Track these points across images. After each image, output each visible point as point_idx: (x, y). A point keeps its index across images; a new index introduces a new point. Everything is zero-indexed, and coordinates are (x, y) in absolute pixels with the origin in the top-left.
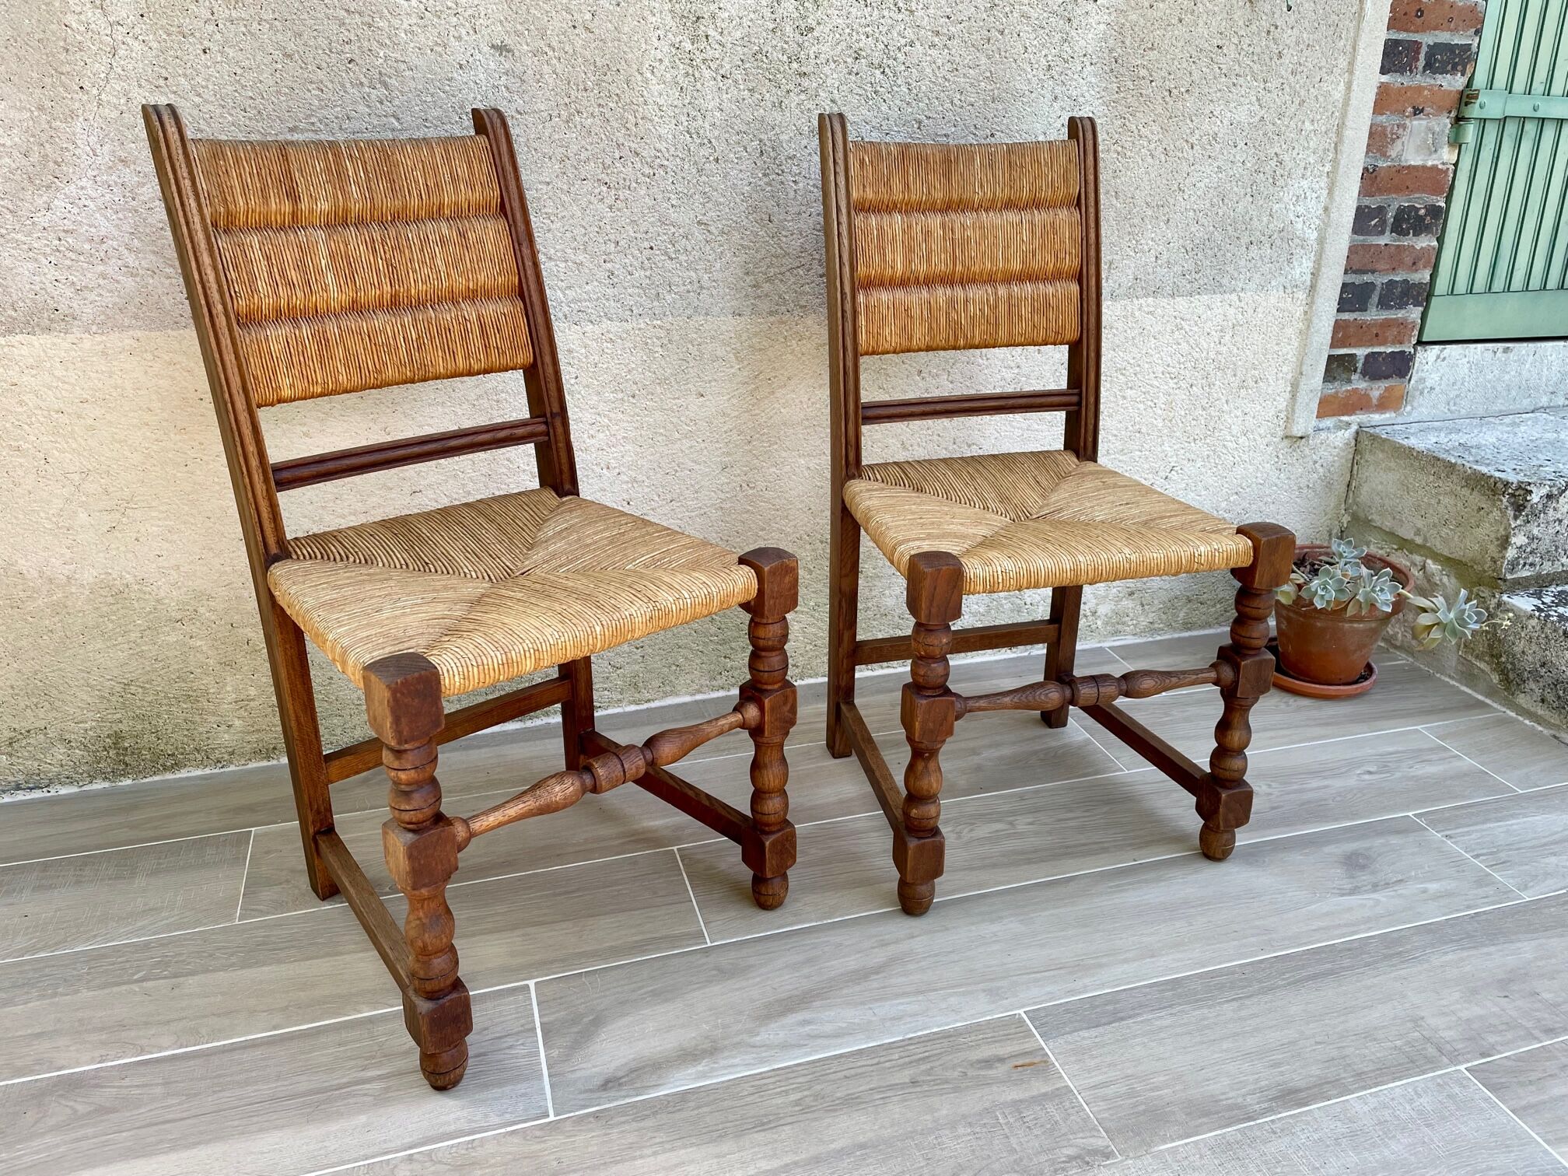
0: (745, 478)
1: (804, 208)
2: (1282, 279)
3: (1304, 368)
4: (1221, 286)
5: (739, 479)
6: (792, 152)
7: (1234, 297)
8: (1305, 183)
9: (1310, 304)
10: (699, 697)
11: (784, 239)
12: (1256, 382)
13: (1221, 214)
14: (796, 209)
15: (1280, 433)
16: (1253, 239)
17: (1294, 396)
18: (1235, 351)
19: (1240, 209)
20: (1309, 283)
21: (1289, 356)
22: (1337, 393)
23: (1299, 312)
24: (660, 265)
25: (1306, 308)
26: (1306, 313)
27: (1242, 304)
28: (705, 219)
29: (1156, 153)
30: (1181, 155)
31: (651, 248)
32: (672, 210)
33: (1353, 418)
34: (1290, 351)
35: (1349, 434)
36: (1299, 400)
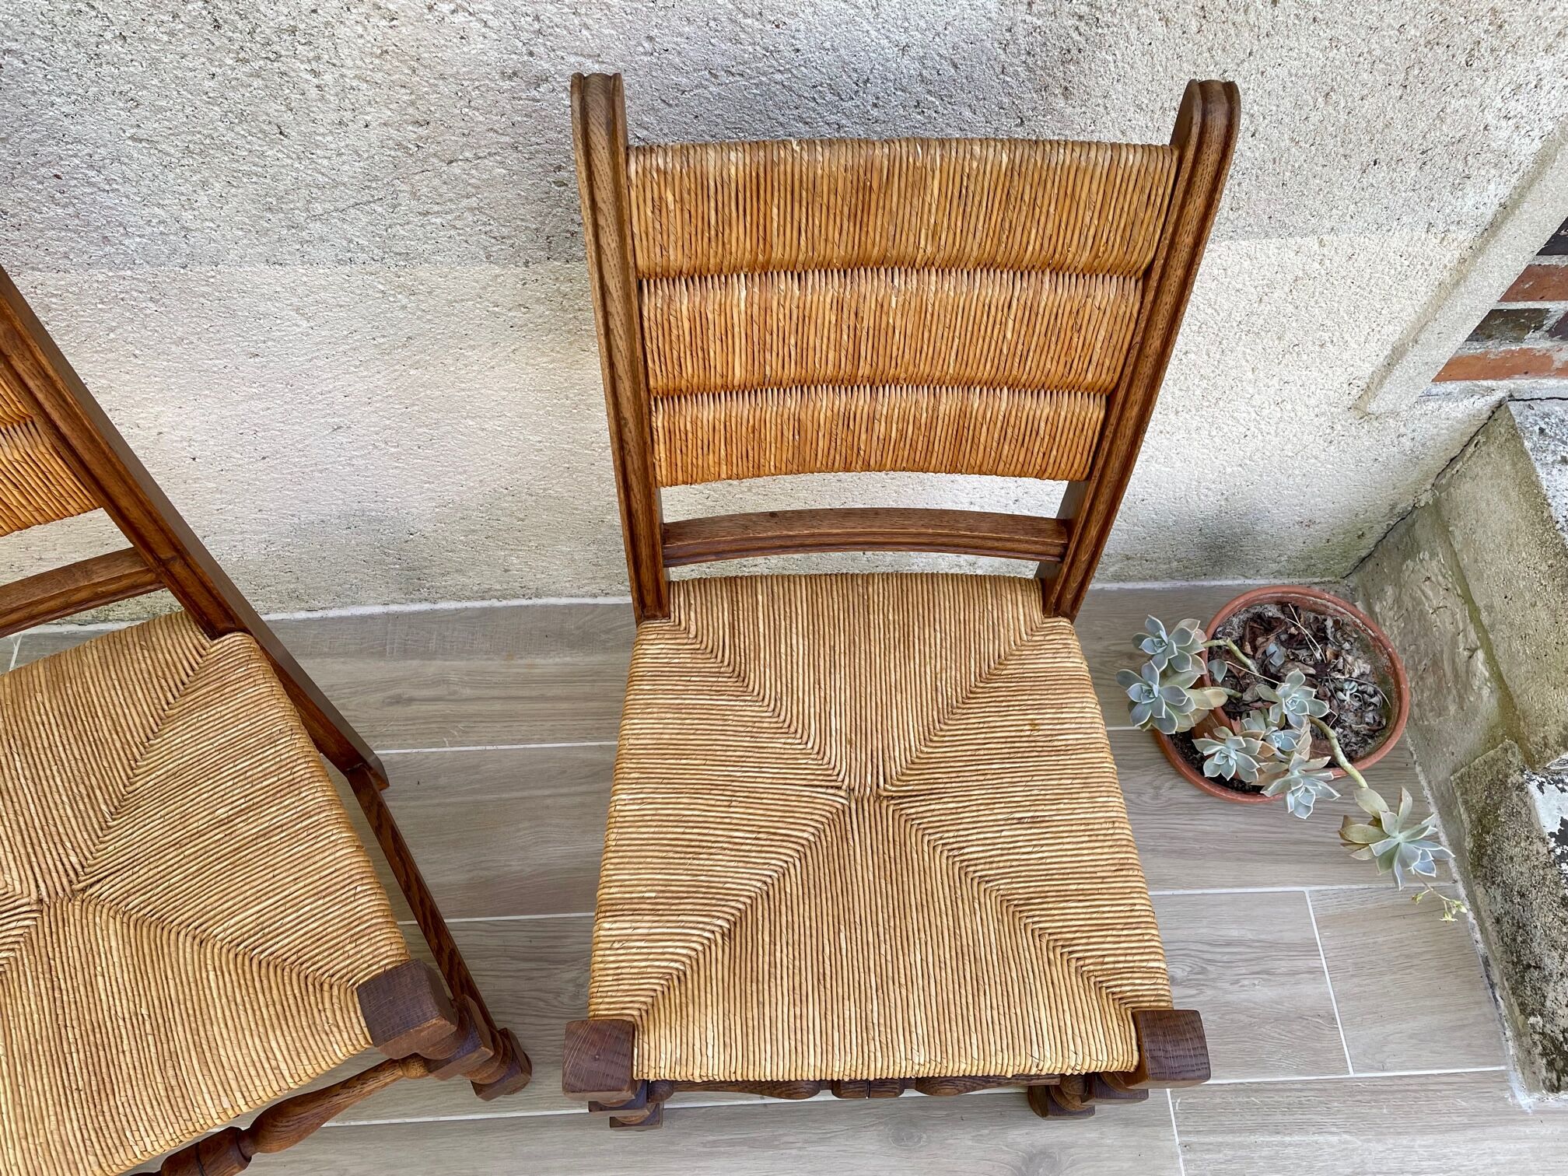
0: (376, 437)
1: (348, 115)
2: (1431, 215)
3: (1423, 337)
4: (1284, 225)
5: (367, 438)
6: (287, 23)
7: (1312, 242)
8: (1546, 63)
9: (1477, 251)
10: (394, 608)
11: (325, 162)
12: (1322, 346)
13: (1315, 118)
14: (334, 117)
15: (1348, 401)
16: (1382, 156)
17: (1389, 366)
18: (1291, 308)
19: (1368, 107)
20: (1489, 218)
21: (1403, 315)
22: (1487, 353)
23: (1450, 255)
24: (87, 200)
25: (1467, 254)
26: (1463, 261)
27: (1325, 251)
28: (141, 133)
29: (1177, 17)
30: (1240, 18)
31: (57, 176)
32: (67, 122)
33: (1501, 383)
34: (1407, 308)
35: (1482, 404)
36: (1397, 372)
